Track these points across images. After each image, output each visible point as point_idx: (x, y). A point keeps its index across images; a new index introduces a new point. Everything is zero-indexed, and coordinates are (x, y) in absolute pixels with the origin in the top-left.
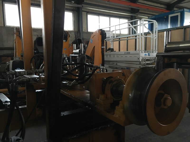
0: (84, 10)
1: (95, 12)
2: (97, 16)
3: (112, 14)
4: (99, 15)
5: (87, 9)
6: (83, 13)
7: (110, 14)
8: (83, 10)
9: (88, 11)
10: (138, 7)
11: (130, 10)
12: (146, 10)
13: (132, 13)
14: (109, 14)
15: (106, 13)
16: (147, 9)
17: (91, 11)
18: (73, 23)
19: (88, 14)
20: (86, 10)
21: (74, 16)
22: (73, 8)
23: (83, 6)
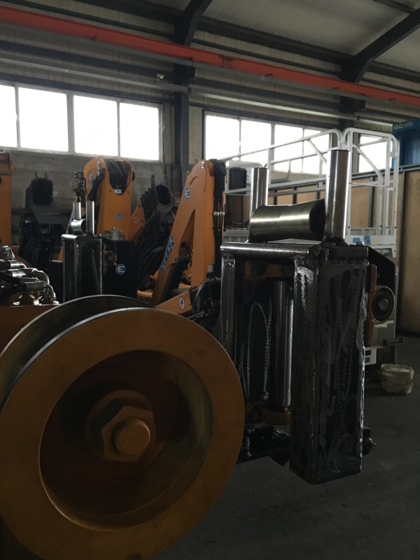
0: (196, 101)
1: (228, 106)
2: (234, 118)
3: (281, 115)
4: (241, 117)
5: (204, 98)
6: (192, 109)
7: (276, 114)
8: (190, 100)
9: (206, 103)
10: (363, 94)
11: (337, 101)
12: (387, 102)
13: (342, 111)
14: (272, 114)
15: (262, 112)
16: (390, 100)
17: (217, 105)
18: (160, 138)
19: (205, 112)
20: (201, 102)
21: (164, 119)
22: (161, 95)
23: (190, 89)
